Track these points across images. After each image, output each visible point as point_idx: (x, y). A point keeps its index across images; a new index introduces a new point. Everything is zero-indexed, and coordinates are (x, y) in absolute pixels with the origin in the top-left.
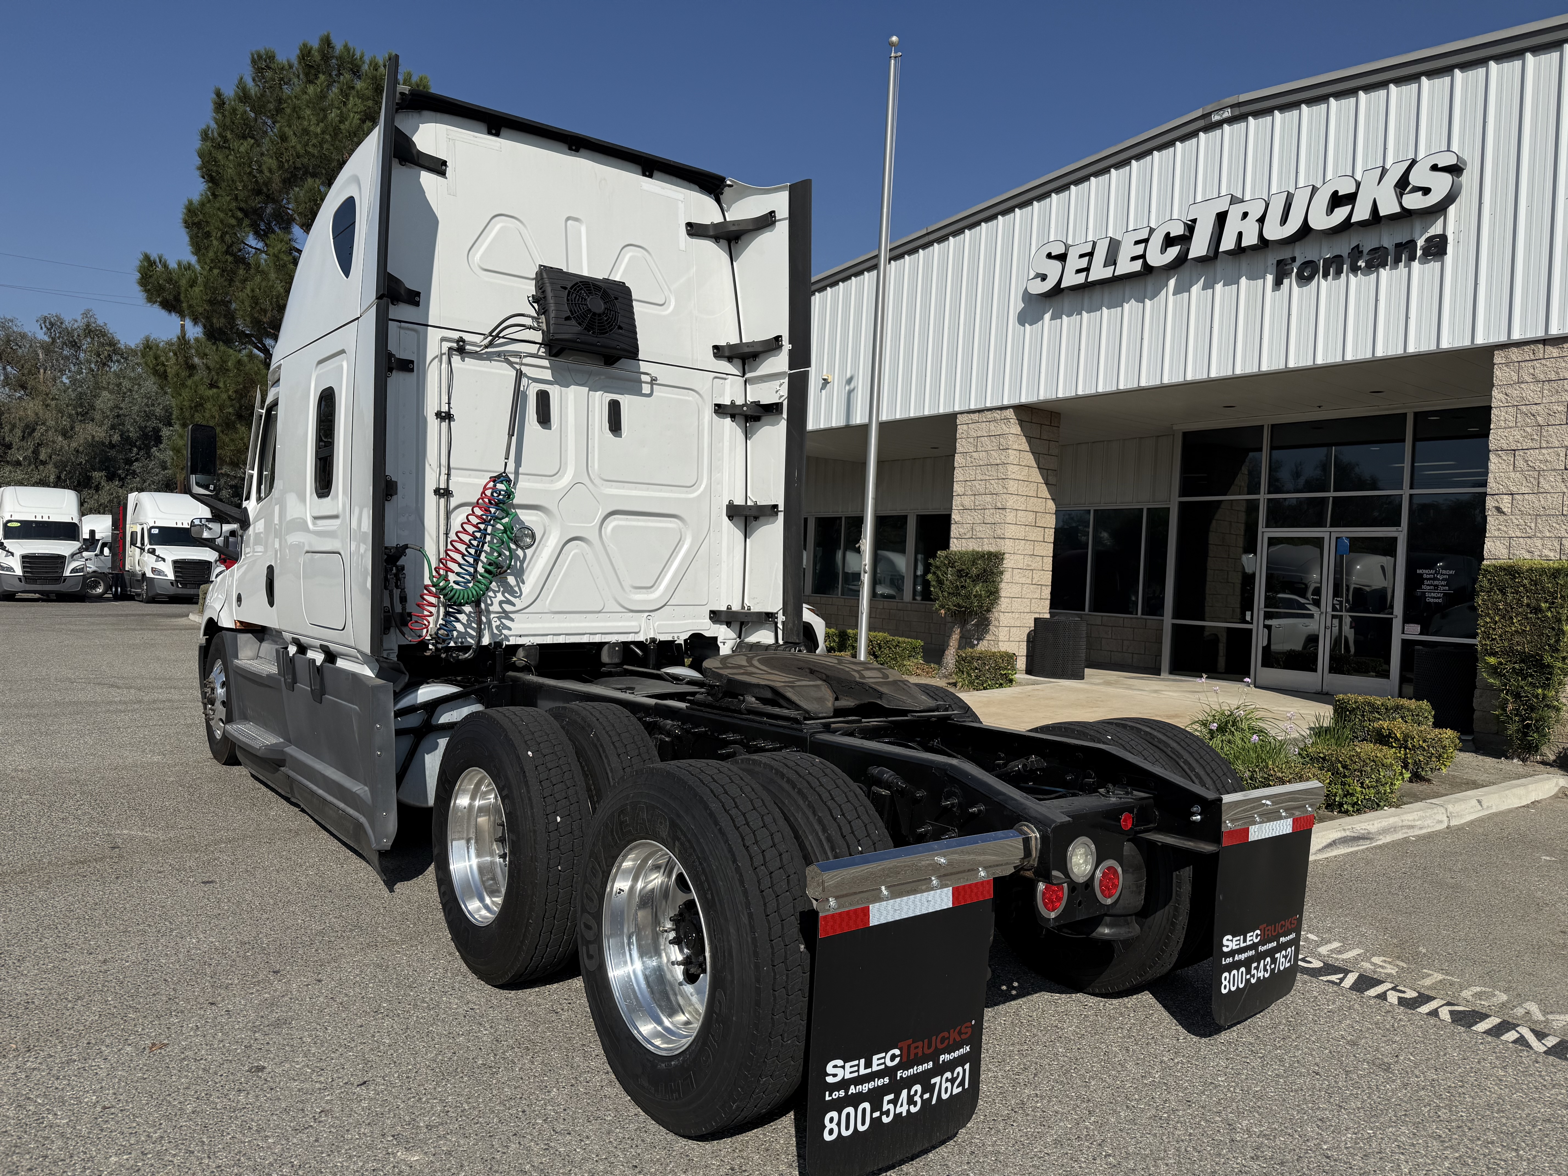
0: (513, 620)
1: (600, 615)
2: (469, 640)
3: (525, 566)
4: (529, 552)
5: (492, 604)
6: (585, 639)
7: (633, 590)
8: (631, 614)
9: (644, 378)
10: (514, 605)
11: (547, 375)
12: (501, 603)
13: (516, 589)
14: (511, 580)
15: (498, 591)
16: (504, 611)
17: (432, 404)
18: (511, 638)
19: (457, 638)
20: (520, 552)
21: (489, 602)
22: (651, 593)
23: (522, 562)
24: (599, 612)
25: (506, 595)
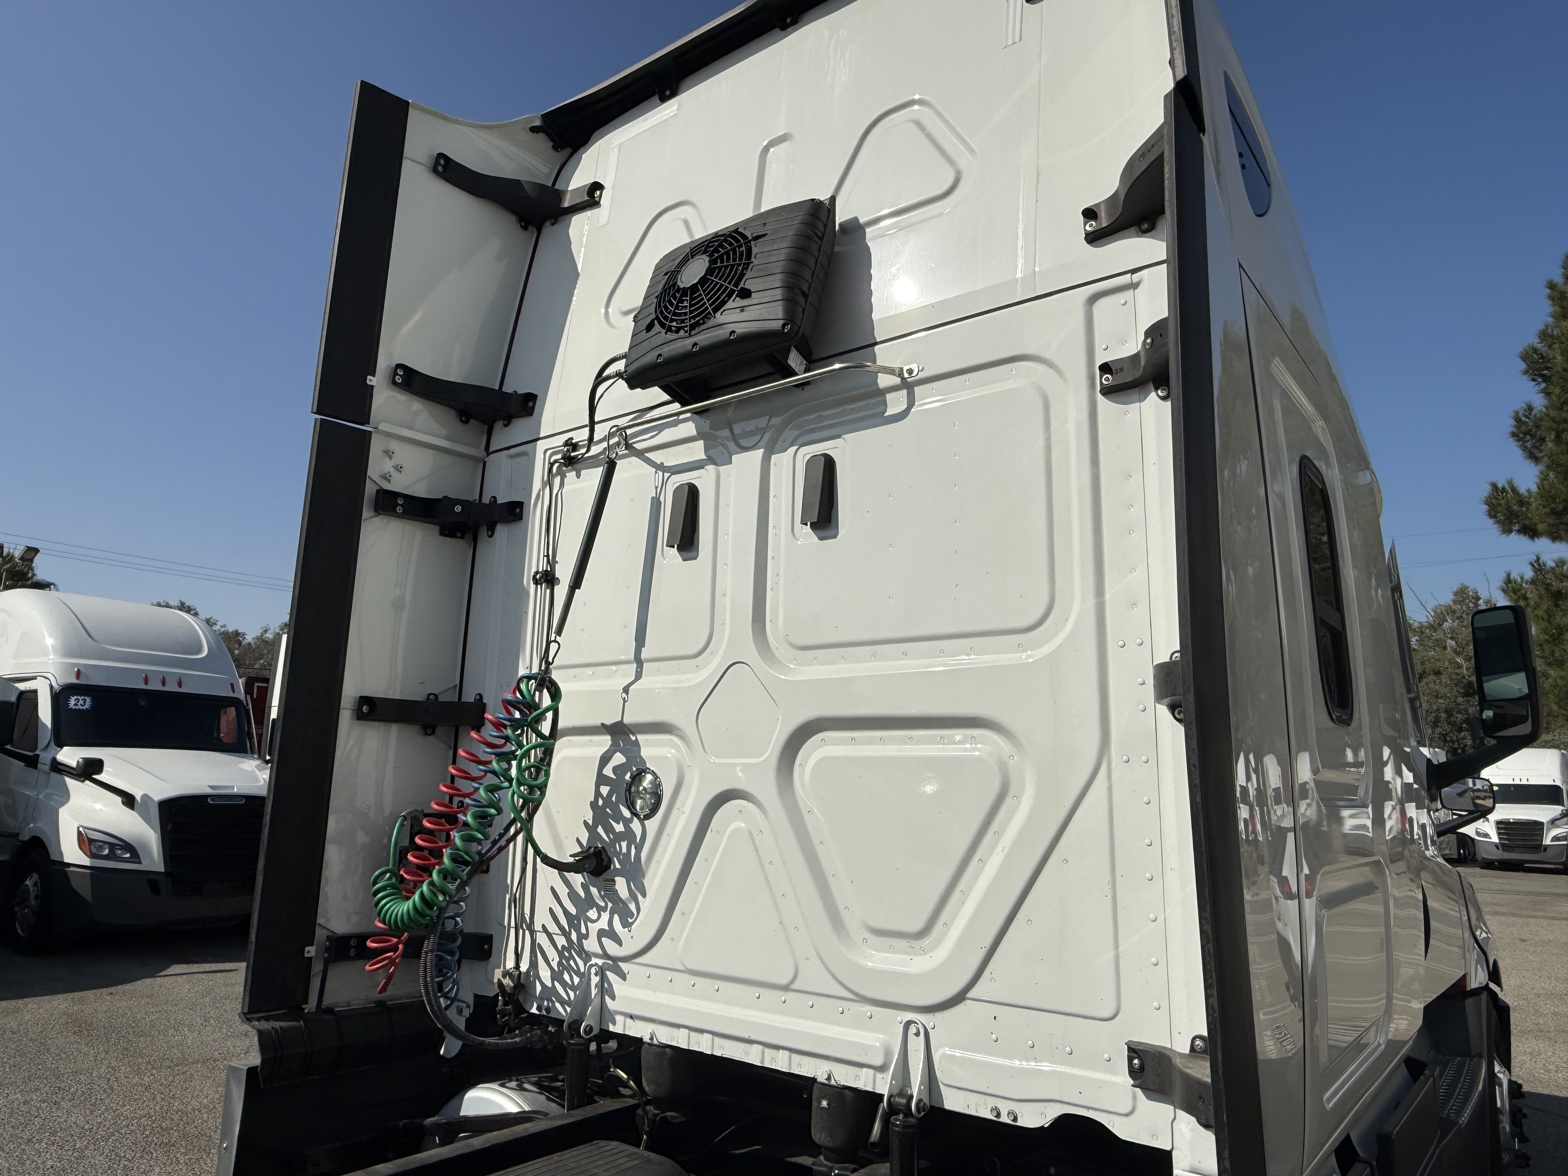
0: (623, 976)
1: (790, 996)
2: (558, 1005)
3: (643, 855)
4: (652, 825)
5: (586, 936)
6: (752, 1056)
7: (872, 938)
8: (869, 1009)
9: (884, 381)
10: (619, 943)
11: (697, 451)
12: (601, 933)
13: (632, 907)
14: (621, 885)
15: (604, 909)
16: (606, 955)
17: (535, 563)
18: (619, 1018)
19: (541, 998)
20: (636, 826)
21: (583, 931)
22: (924, 952)
23: (639, 849)
24: (786, 988)
25: (616, 919)
